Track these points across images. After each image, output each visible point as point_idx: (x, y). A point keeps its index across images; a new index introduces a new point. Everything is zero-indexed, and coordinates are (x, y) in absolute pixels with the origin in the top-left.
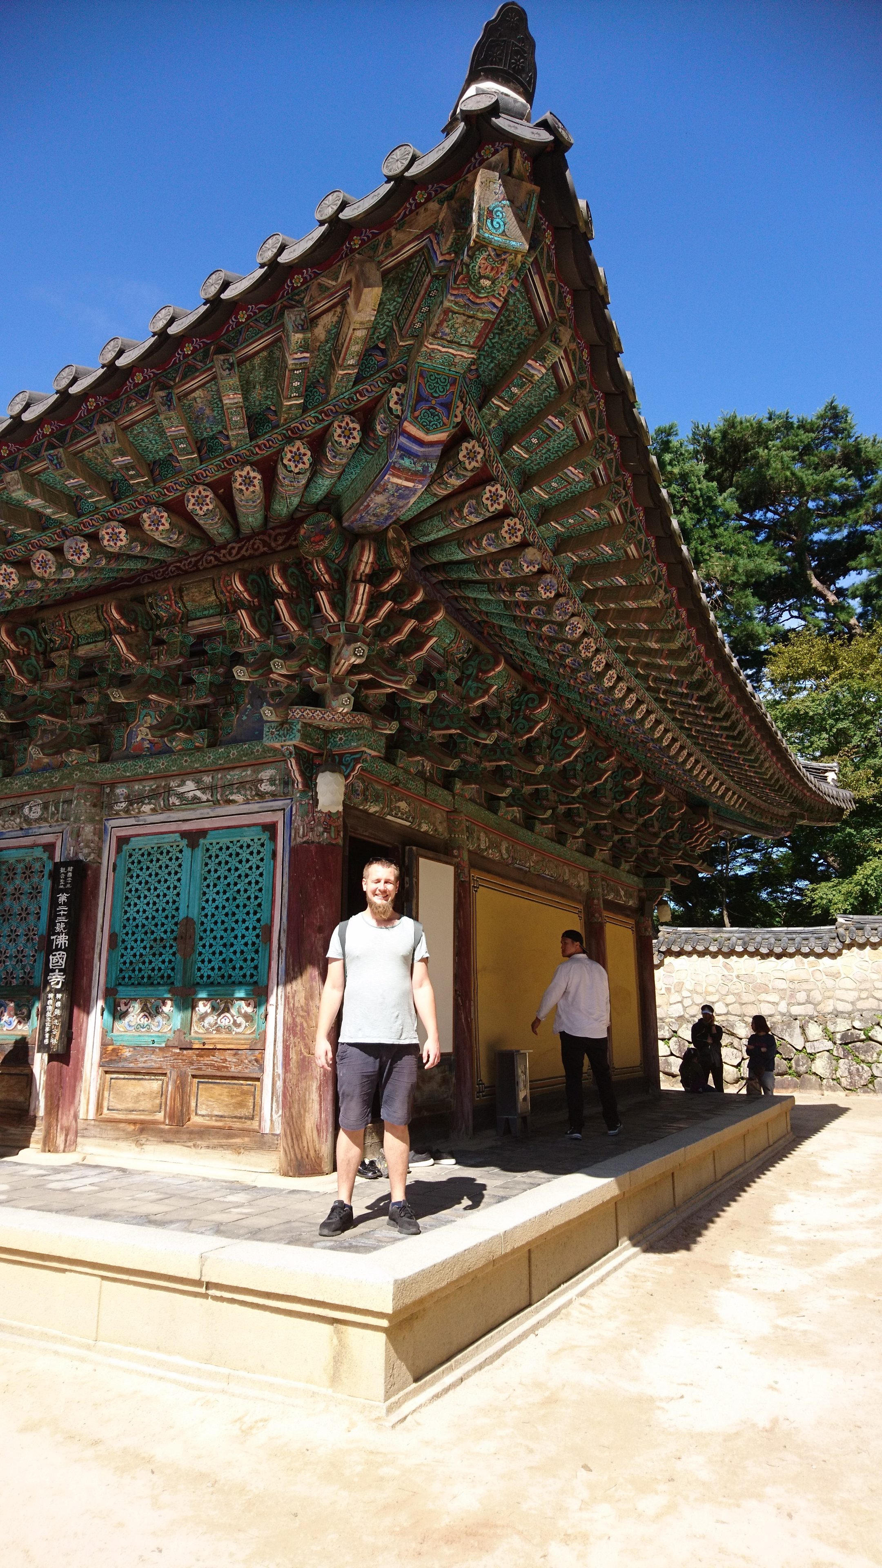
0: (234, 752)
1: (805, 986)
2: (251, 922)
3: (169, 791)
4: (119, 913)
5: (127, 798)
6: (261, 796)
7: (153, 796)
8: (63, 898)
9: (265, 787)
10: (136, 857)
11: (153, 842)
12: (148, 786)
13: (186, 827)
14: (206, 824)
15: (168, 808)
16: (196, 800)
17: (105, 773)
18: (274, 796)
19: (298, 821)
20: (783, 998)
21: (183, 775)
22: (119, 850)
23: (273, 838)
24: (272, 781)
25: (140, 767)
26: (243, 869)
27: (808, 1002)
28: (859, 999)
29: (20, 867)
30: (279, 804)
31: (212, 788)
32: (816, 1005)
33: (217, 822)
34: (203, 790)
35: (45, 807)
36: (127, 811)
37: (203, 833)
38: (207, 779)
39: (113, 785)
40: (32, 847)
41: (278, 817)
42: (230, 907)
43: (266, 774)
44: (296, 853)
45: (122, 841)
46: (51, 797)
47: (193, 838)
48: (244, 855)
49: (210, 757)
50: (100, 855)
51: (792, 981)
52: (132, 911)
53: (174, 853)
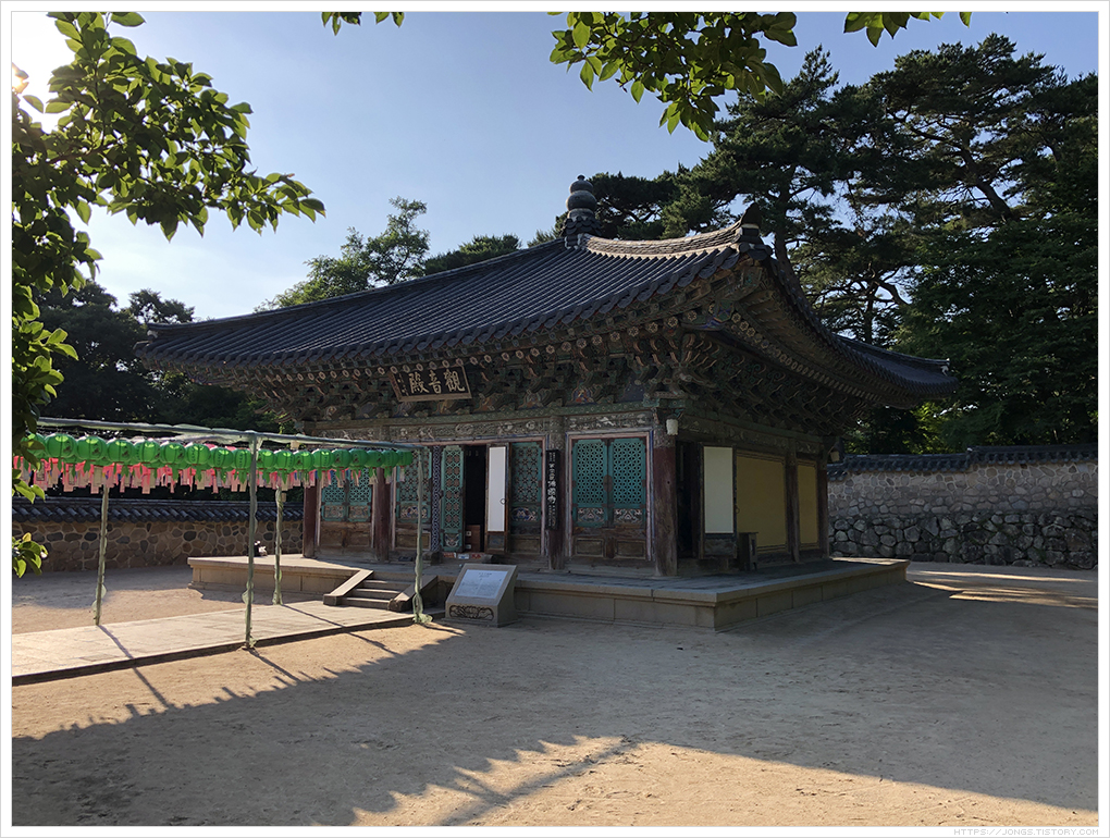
0: (625, 406)
1: (942, 494)
2: (637, 478)
3: (596, 421)
4: (575, 472)
5: (576, 423)
6: (639, 425)
7: (589, 422)
8: (552, 466)
9: (640, 421)
10: (581, 448)
11: (589, 442)
12: (586, 418)
13: (604, 436)
14: (614, 436)
15: (596, 428)
16: (609, 426)
17: (565, 411)
18: (644, 425)
19: (656, 438)
20: (927, 503)
21: (603, 414)
22: (573, 445)
23: (645, 444)
24: (643, 419)
25: (582, 410)
26: (632, 456)
27: (944, 504)
28: (979, 502)
29: (525, 451)
30: (647, 429)
31: (616, 421)
32: (949, 507)
33: (619, 436)
34: (612, 421)
35: (536, 424)
36: (576, 428)
37: (613, 439)
38: (614, 417)
39: (568, 416)
40: (531, 442)
41: (647, 435)
42: (627, 471)
43: (641, 416)
44: (655, 451)
45: (574, 441)
46: (538, 420)
47: (608, 442)
48: (632, 450)
49: (615, 407)
50: (564, 447)
51: (933, 491)
52: (581, 472)
53: (599, 447)
